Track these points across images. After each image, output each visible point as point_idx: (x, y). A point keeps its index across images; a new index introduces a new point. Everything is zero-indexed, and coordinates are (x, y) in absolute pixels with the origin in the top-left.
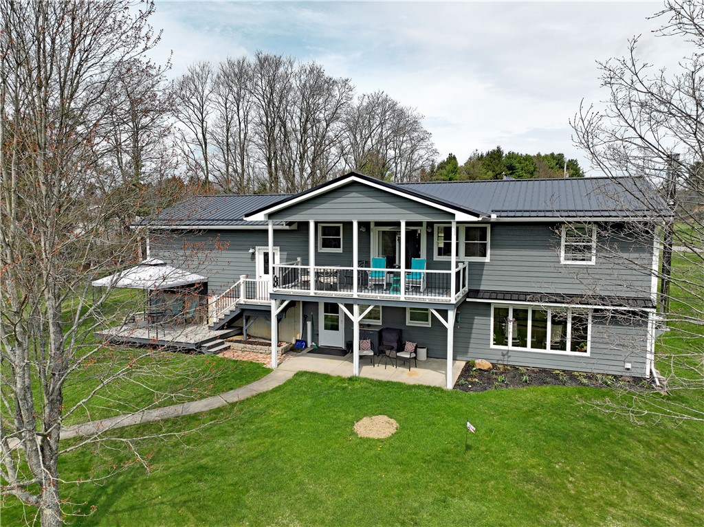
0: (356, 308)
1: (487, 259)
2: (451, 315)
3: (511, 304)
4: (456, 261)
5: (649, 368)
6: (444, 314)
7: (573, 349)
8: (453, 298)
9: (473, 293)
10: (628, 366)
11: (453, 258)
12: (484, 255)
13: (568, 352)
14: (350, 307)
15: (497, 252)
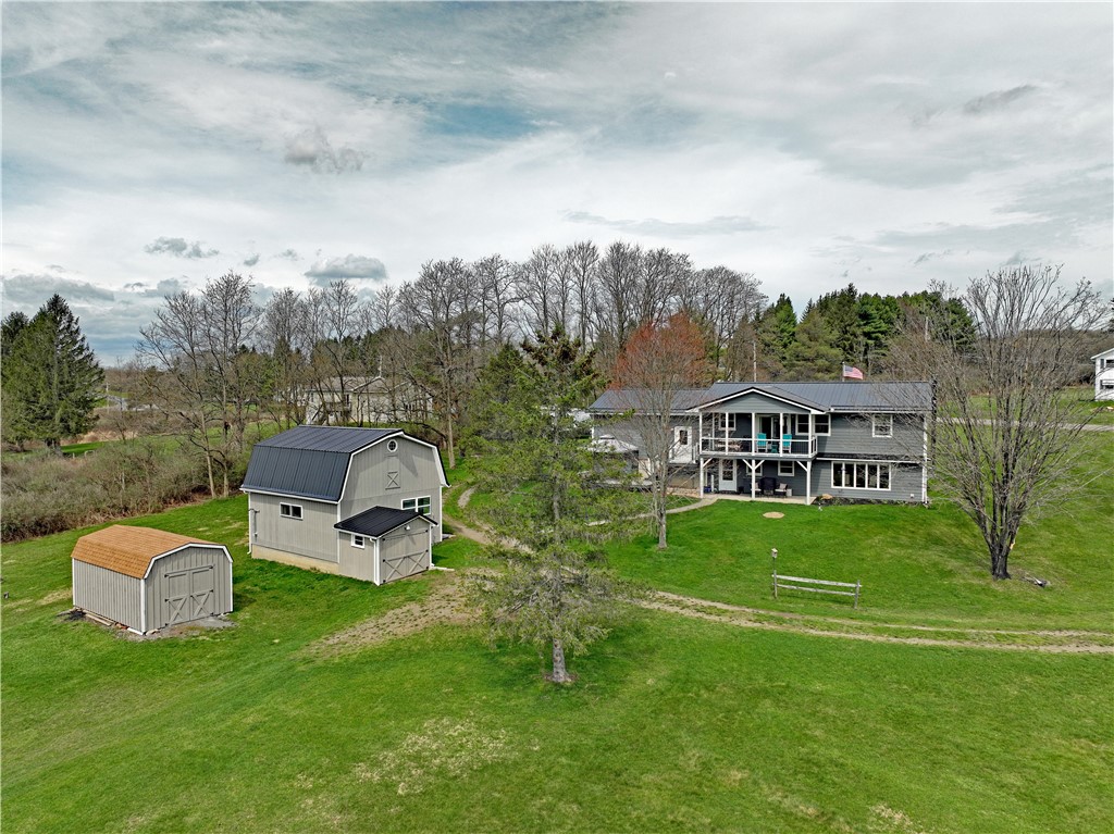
0: (753, 462)
1: (829, 434)
2: (809, 464)
3: (844, 461)
4: (812, 435)
5: (924, 496)
6: (805, 464)
7: (881, 487)
8: (810, 455)
9: (820, 455)
10: (912, 495)
11: (810, 434)
12: (827, 432)
13: (878, 488)
14: (750, 462)
15: (837, 430)
